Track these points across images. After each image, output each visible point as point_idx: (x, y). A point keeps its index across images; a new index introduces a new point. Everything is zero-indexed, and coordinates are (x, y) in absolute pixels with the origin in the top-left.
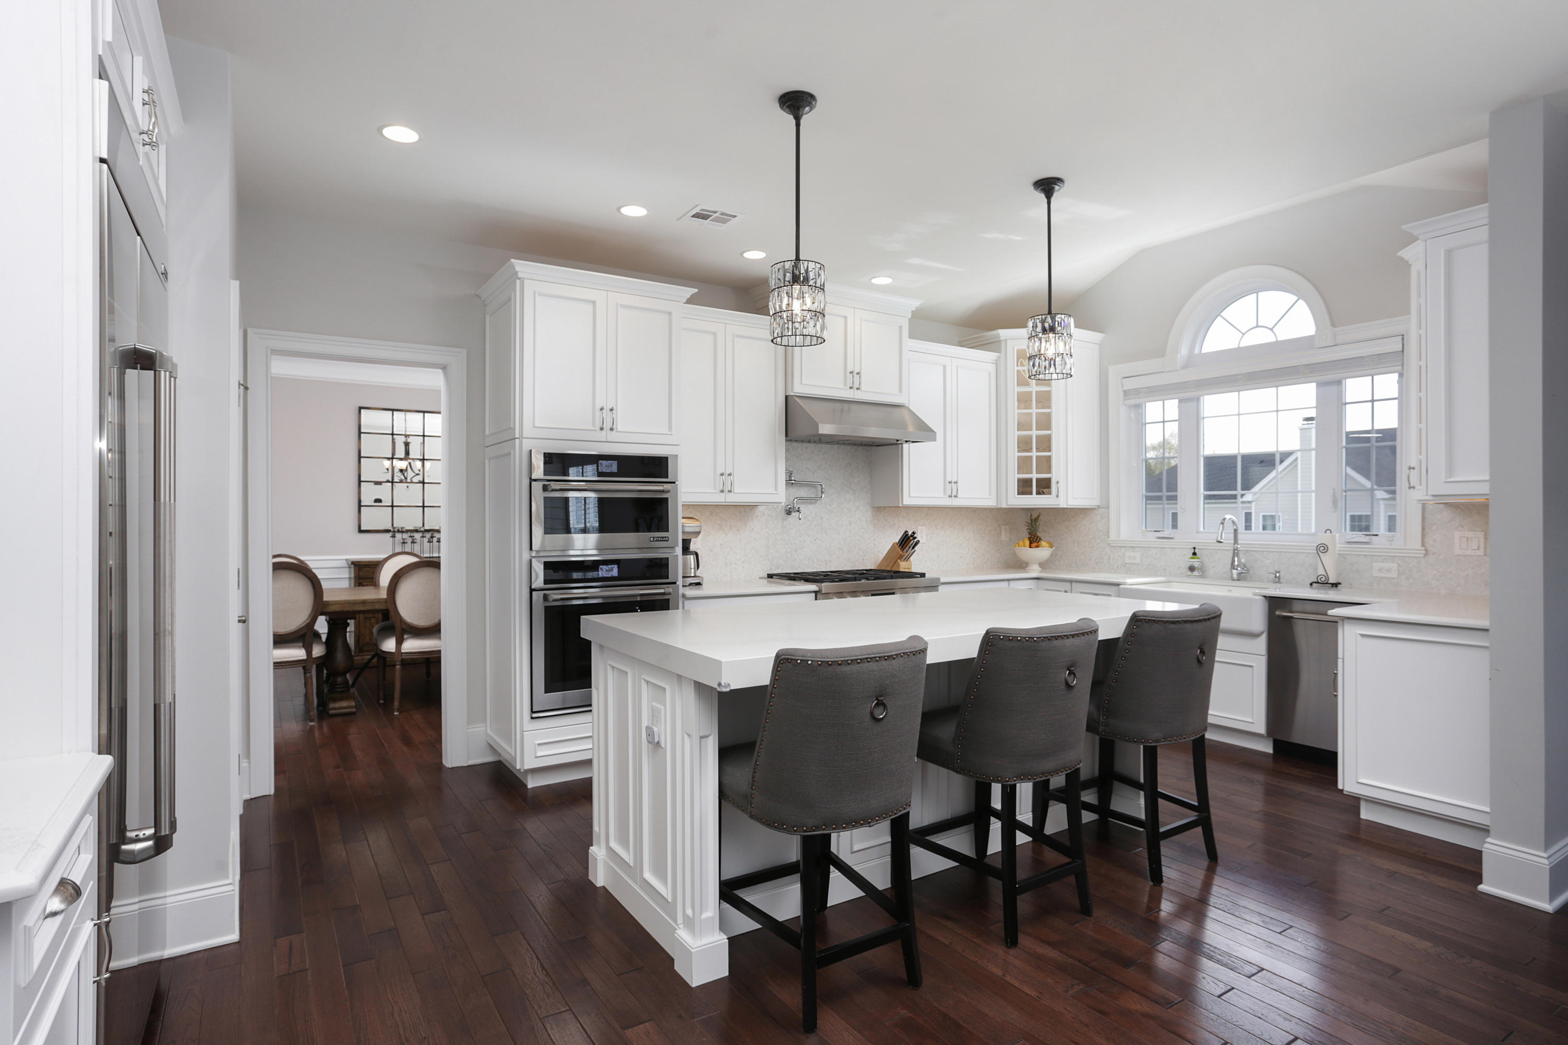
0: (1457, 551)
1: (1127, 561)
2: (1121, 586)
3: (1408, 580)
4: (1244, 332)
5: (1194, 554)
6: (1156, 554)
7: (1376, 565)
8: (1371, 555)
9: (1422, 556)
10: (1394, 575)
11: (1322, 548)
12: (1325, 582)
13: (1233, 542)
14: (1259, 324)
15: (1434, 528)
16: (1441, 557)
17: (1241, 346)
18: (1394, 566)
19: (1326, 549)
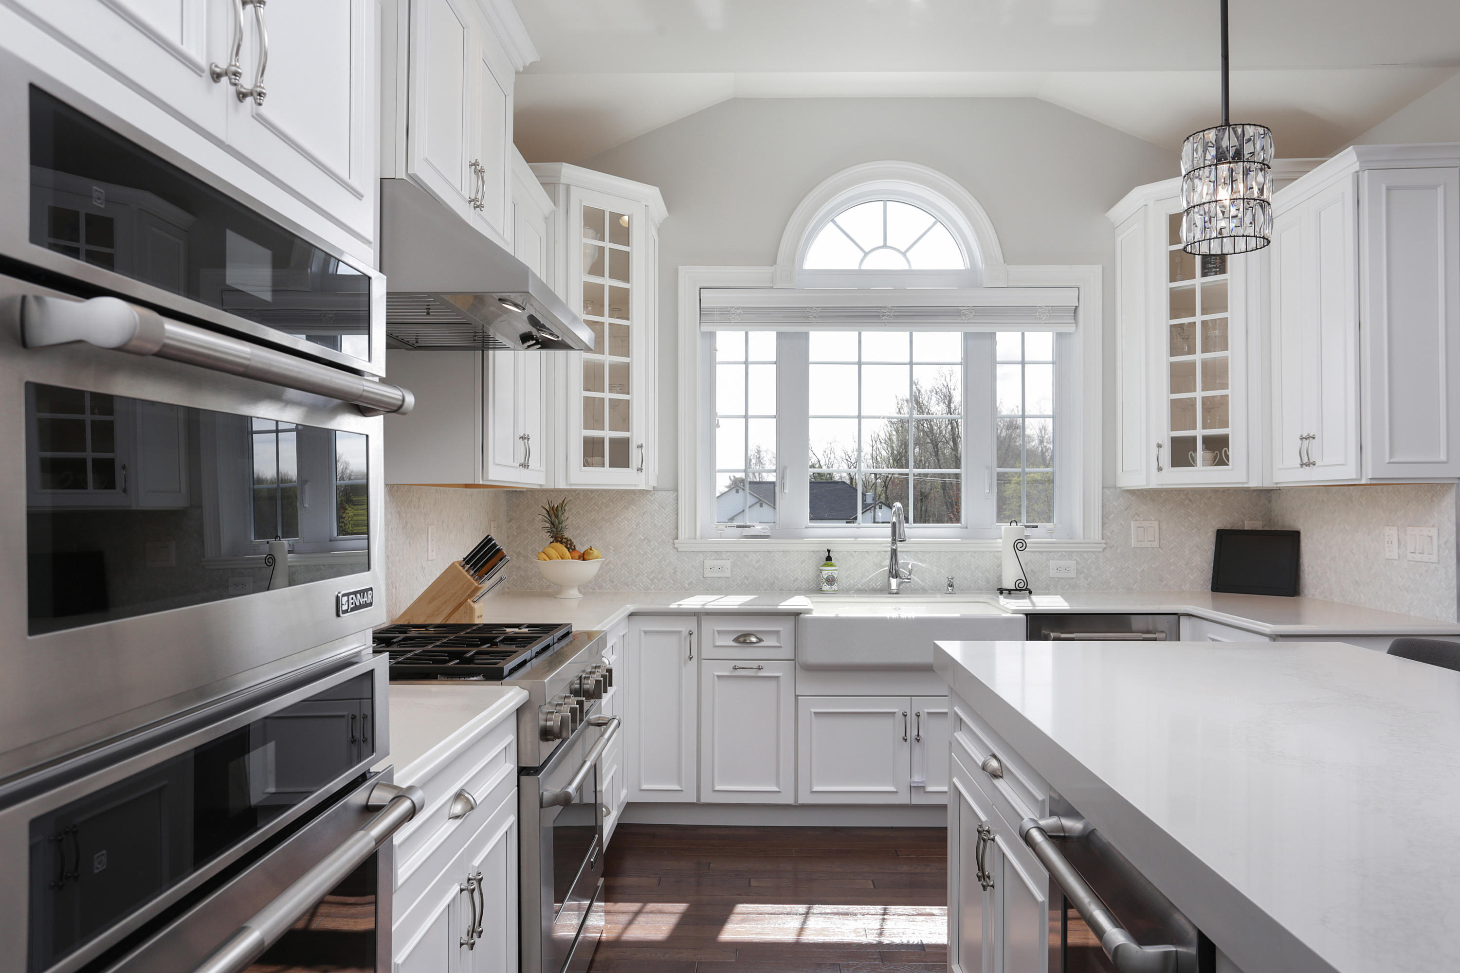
0: (1134, 543)
1: (708, 574)
2: (802, 616)
3: (1087, 580)
4: (867, 250)
5: (829, 559)
6: (759, 561)
7: (1053, 564)
8: (1047, 552)
9: (1101, 550)
10: (1073, 574)
11: (1020, 545)
12: (1024, 588)
13: (890, 540)
14: (888, 244)
15: (1112, 516)
16: (1118, 551)
17: (863, 268)
18: (1072, 564)
19: (1025, 545)
